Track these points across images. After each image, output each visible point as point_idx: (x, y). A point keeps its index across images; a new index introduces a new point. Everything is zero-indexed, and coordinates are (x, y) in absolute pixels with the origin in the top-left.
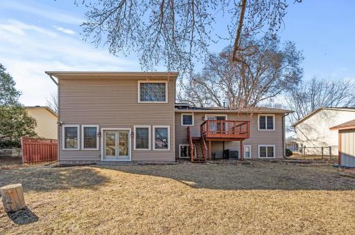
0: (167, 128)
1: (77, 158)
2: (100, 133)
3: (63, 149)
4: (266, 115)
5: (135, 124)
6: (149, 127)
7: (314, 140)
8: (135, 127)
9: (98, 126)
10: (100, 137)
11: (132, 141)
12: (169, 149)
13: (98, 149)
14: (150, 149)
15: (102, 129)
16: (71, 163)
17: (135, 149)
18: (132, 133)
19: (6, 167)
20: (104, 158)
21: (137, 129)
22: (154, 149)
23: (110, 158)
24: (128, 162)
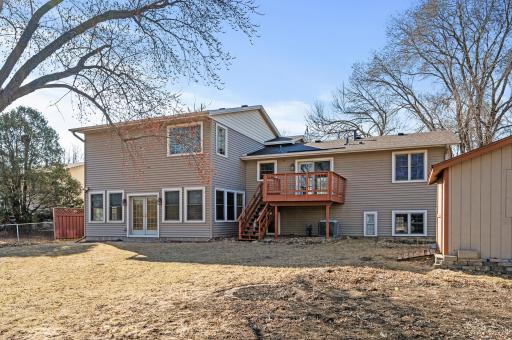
0: (201, 191)
2: (125, 201)
3: (90, 221)
4: (409, 152)
5: (164, 186)
6: (180, 190)
8: (163, 190)
9: (123, 191)
10: (126, 206)
11: (161, 210)
12: (204, 221)
13: (123, 221)
14: (181, 221)
15: (128, 195)
16: (97, 239)
17: (163, 221)
18: (160, 200)
19: (35, 242)
20: (131, 233)
21: (166, 193)
22: (186, 221)
23: (138, 234)
24: (156, 239)
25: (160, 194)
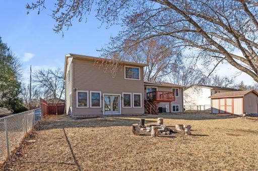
1: (87, 113)
2: (102, 97)
3: (77, 107)
4: (175, 88)
6: (131, 93)
7: (189, 102)
8: (123, 93)
9: (100, 92)
10: (102, 100)
11: (122, 102)
12: (141, 107)
13: (101, 107)
14: (131, 107)
15: (103, 94)
16: (82, 117)
17: (123, 107)
18: (122, 97)
20: (104, 113)
21: (124, 95)
22: (134, 107)
24: (119, 115)
25: (122, 95)
